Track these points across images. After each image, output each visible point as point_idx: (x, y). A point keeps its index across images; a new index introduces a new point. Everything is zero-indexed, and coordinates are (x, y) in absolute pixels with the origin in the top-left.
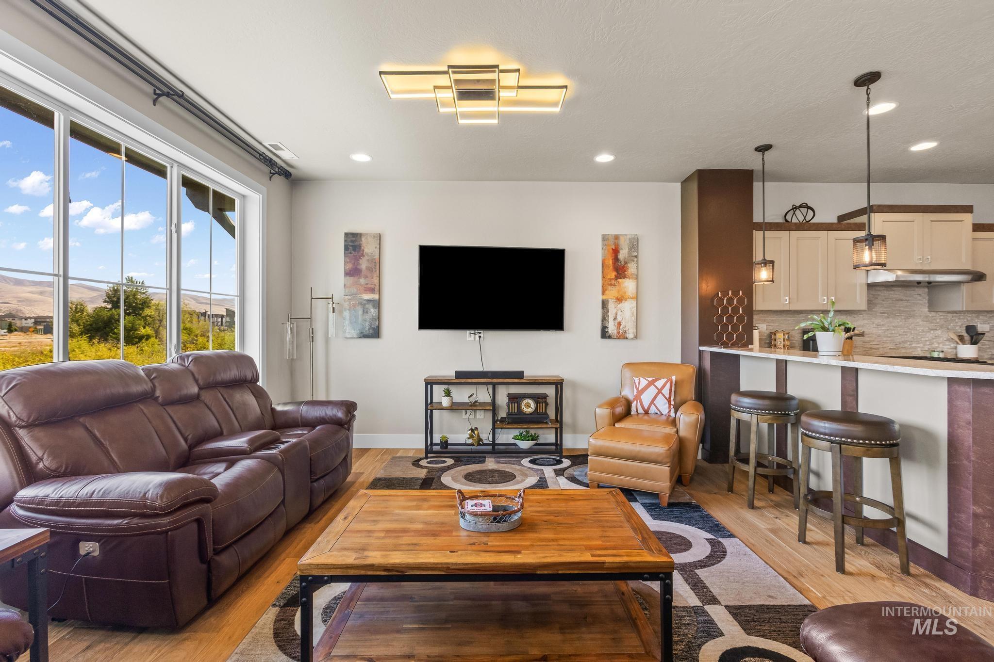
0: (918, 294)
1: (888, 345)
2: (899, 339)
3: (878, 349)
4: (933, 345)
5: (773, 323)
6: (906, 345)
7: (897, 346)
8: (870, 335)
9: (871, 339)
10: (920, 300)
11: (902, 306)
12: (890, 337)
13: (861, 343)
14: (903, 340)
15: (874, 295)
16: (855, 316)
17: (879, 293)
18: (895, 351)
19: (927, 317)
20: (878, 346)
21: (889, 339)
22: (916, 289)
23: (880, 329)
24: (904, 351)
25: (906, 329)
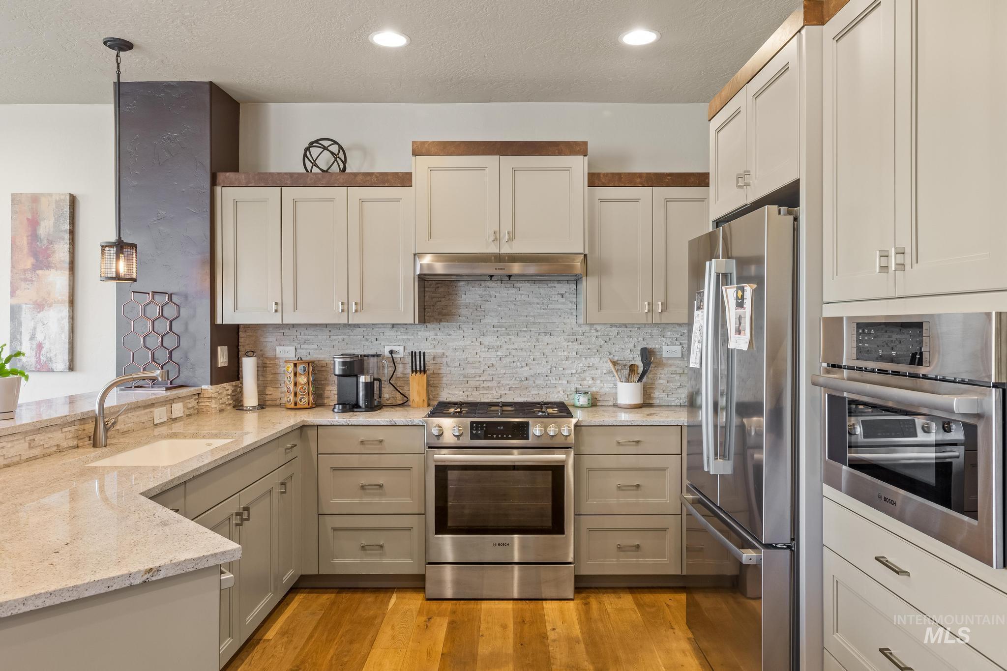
0: (558, 294)
1: (508, 382)
2: (525, 372)
3: (488, 388)
4: (585, 382)
5: (309, 344)
6: (537, 382)
7: (524, 383)
8: (474, 365)
9: (480, 371)
10: (563, 304)
11: (532, 314)
12: (510, 368)
13: (461, 378)
14: (532, 373)
15: (481, 296)
16: (451, 332)
17: (493, 293)
18: (519, 391)
19: (574, 334)
20: (489, 384)
21: (510, 371)
22: (556, 285)
23: (493, 353)
24: (534, 392)
25: (538, 355)
